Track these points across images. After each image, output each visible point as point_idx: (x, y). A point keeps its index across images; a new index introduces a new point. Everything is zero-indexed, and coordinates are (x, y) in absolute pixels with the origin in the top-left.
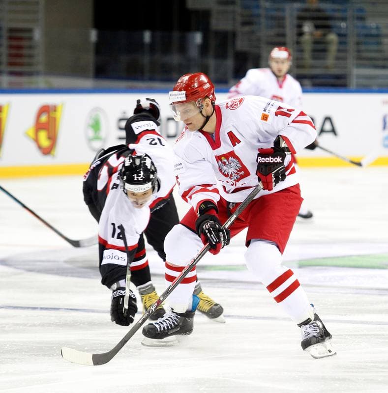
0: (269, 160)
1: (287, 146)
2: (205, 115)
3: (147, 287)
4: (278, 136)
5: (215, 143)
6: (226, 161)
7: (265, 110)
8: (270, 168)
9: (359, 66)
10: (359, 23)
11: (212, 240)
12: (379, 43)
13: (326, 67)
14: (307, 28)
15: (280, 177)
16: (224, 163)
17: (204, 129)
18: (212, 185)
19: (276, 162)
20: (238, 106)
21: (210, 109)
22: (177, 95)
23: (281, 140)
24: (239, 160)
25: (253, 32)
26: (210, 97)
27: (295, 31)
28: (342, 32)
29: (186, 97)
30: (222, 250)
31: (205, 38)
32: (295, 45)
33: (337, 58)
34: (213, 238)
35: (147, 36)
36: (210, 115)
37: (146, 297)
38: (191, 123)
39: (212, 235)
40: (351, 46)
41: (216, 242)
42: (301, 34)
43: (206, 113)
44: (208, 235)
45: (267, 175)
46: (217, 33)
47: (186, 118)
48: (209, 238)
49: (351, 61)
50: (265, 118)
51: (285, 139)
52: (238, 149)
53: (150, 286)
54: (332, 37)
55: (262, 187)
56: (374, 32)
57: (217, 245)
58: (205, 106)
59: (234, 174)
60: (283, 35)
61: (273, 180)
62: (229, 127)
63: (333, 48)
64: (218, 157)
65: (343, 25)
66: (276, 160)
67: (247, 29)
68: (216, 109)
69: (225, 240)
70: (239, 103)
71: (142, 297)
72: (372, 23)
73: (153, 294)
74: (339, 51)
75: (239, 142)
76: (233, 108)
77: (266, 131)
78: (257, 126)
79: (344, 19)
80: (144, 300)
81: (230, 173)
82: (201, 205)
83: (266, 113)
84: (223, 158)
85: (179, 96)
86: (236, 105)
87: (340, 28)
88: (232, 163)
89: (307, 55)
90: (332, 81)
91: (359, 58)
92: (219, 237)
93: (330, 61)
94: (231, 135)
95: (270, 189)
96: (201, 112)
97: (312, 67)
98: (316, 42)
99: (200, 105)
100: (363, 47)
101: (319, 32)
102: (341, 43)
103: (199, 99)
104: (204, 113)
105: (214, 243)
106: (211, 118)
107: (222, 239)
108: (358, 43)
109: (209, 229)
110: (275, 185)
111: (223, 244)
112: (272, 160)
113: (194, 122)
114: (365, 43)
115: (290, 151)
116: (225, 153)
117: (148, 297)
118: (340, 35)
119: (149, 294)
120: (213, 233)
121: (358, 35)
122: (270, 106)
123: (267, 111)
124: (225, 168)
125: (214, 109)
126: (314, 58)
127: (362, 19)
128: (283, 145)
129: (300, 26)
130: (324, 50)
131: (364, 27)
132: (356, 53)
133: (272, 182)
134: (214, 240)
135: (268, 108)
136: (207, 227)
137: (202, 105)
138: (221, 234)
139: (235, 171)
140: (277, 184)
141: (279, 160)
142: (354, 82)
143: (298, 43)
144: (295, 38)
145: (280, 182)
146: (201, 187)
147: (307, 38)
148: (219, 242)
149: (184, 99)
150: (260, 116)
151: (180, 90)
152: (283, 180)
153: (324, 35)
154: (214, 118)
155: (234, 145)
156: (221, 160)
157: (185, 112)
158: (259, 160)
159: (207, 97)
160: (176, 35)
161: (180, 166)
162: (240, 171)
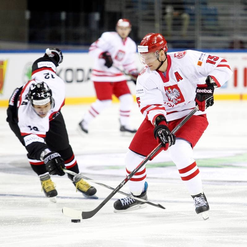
0: (204, 91)
1: (214, 82)
2: (161, 61)
3: (45, 175)
4: (208, 76)
5: (165, 79)
6: (171, 90)
7: (200, 59)
8: (205, 97)
9: (203, 35)
10: (203, 7)
11: (163, 141)
12: (216, 20)
13: (182, 36)
14: (169, 10)
15: (210, 103)
16: (170, 92)
17: (160, 69)
18: (162, 105)
19: (208, 92)
20: (183, 56)
21: (164, 57)
22: (142, 48)
23: (210, 78)
24: (180, 91)
25: (133, 12)
26: (164, 49)
27: (161, 12)
28: (192, 12)
29: (148, 50)
30: (169, 148)
31: (102, 16)
32: (161, 21)
33: (189, 30)
34: (164, 139)
35: (63, 15)
36: (163, 61)
37: (45, 182)
38: (152, 66)
39: (163, 138)
40: (198, 22)
41: (166, 142)
42: (165, 14)
43: (161, 59)
44: (161, 138)
45: (202, 101)
46: (110, 13)
47: (149, 63)
48: (161, 140)
49: (198, 32)
50: (200, 64)
51: (213, 77)
52: (180, 84)
53: (47, 176)
54: (185, 16)
55: (198, 109)
56: (213, 12)
57: (166, 144)
58: (160, 55)
59: (174, 100)
60: (153, 15)
61: (206, 105)
62: (177, 69)
63: (186, 23)
64: (166, 87)
65: (192, 7)
66: (208, 91)
67: (129, 10)
68: (168, 57)
69: (171, 141)
70: (183, 54)
71: (41, 182)
72: (211, 6)
73: (49, 180)
74: (190, 25)
75: (182, 79)
76: (179, 57)
77: (200, 73)
78: (195, 69)
79: (193, 4)
80: (43, 184)
81: (171, 99)
82: (157, 117)
83: (201, 61)
84: (169, 88)
85: (144, 49)
86: (181, 55)
87: (190, 10)
88: (174, 93)
89: (169, 27)
90: (186, 44)
91: (204, 30)
92: (167, 139)
93: (184, 31)
94: (177, 74)
95: (203, 111)
96: (158, 59)
97: (173, 35)
98: (175, 19)
99: (157, 55)
100: (206, 22)
101: (177, 13)
102: (191, 20)
103: (157, 51)
104: (160, 59)
105: (164, 143)
106: (164, 63)
107: (170, 140)
108: (202, 20)
109: (161, 134)
110: (206, 108)
111: (170, 144)
112: (206, 91)
113: (154, 65)
114: (207, 20)
115: (216, 85)
116: (171, 85)
117: (46, 183)
118: (191, 15)
119: (46, 180)
120: (164, 136)
121: (203, 14)
122: (203, 55)
123: (201, 59)
124: (169, 95)
125: (167, 57)
126: (174, 29)
127: (205, 4)
128: (212, 81)
129: (164, 9)
130: (180, 24)
131: (206, 9)
132: (201, 26)
133: (204, 106)
134: (164, 141)
135: (202, 57)
136: (160, 133)
137: (159, 55)
138: (169, 138)
139: (175, 98)
140: (208, 108)
141: (210, 91)
142: (200, 45)
143: (163, 19)
144: (161, 16)
145: (210, 107)
146: (155, 106)
147: (168, 16)
148: (168, 142)
149: (147, 51)
150: (197, 63)
151: (145, 45)
152: (211, 105)
153: (180, 14)
154: (166, 63)
155: (178, 81)
156: (168, 90)
157: (147, 59)
158: (197, 91)
159: (162, 49)
160: (82, 14)
161: (142, 91)
162: (178, 98)
